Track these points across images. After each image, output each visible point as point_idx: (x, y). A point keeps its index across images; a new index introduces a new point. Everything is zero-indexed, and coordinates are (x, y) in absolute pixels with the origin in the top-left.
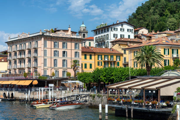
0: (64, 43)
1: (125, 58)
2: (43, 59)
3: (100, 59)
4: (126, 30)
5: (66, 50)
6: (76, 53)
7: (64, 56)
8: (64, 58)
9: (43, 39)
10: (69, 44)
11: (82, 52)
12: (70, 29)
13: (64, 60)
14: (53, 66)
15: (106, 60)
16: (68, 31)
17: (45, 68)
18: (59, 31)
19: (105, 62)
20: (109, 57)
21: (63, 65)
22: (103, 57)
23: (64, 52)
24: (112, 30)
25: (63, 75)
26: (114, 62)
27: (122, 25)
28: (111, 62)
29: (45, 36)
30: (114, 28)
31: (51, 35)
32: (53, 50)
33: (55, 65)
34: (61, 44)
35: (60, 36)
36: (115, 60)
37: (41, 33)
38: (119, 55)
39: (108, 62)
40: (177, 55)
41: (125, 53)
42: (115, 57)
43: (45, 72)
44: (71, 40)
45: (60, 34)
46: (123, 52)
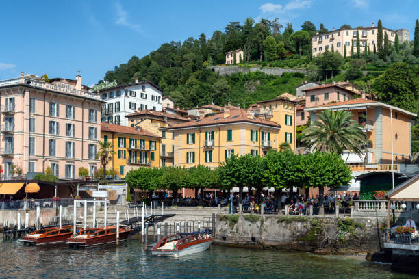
0: (68, 107)
1: (164, 147)
2: (26, 137)
3: (122, 146)
4: (149, 97)
5: (73, 123)
6: (91, 128)
7: (68, 134)
8: (68, 139)
9: (27, 94)
10: (78, 110)
11: (101, 131)
12: (80, 80)
13: (68, 143)
14: (47, 154)
15: (133, 147)
16: (75, 82)
17: (31, 157)
18: (58, 80)
19: (130, 152)
20: (138, 142)
21: (67, 153)
22: (128, 141)
23: (69, 126)
24: (126, 95)
25: (67, 173)
26: (146, 152)
27: (144, 88)
28: (140, 152)
29: (32, 87)
30: (131, 92)
31: (44, 86)
32: (48, 120)
33: (52, 151)
34: (63, 108)
35: (62, 91)
36: (147, 148)
37: (22, 81)
38: (155, 140)
39: (136, 151)
40: (269, 143)
41: (164, 136)
42: (147, 143)
43: (31, 165)
44: (83, 102)
45: (62, 87)
46: (160, 134)
